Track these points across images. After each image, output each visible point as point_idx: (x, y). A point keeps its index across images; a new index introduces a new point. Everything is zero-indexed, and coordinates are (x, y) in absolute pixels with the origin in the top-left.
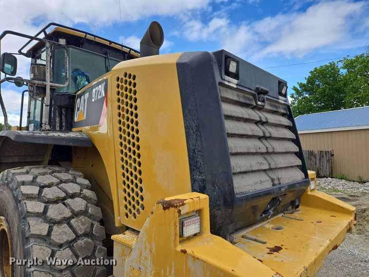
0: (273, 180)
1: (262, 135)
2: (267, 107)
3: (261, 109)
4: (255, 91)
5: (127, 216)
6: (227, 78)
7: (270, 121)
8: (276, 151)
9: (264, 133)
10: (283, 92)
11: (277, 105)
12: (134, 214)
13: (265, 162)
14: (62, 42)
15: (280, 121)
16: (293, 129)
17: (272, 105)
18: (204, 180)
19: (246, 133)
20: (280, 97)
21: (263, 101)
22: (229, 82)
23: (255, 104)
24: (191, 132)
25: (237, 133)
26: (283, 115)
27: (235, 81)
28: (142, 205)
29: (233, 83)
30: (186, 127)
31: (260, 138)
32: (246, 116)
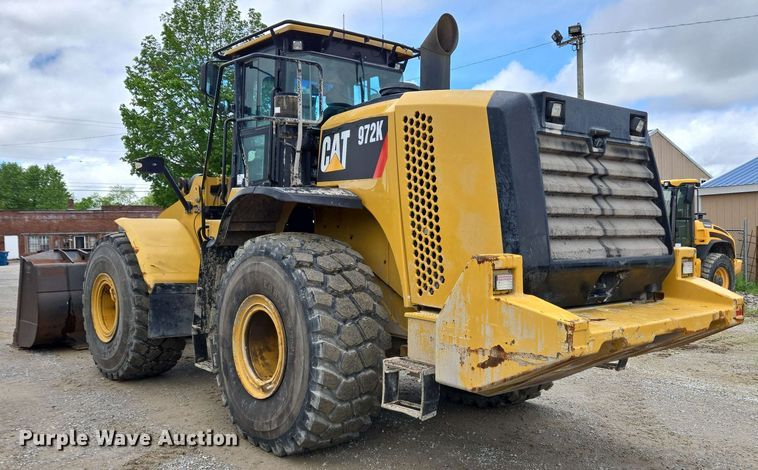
0: (608, 250)
1: (595, 192)
2: (609, 153)
3: (599, 157)
4: (588, 135)
5: (420, 292)
6: (548, 124)
7: (611, 173)
8: (617, 213)
9: (599, 189)
10: (639, 128)
11: (629, 149)
12: (431, 289)
13: (599, 227)
14: (298, 45)
15: (631, 173)
16: (654, 182)
17: (617, 151)
18: (517, 243)
19: (571, 191)
20: (633, 137)
21: (603, 146)
22: (550, 129)
23: (588, 152)
24: (504, 190)
25: (558, 190)
26: (640, 162)
27: (560, 126)
28: (442, 277)
29: (557, 129)
30: (499, 185)
31: (594, 197)
32: (574, 170)
